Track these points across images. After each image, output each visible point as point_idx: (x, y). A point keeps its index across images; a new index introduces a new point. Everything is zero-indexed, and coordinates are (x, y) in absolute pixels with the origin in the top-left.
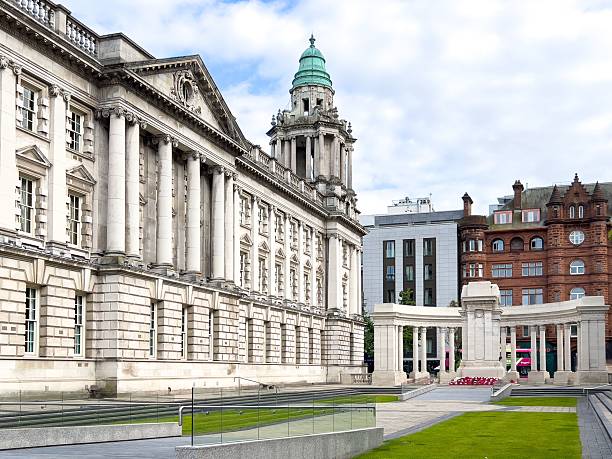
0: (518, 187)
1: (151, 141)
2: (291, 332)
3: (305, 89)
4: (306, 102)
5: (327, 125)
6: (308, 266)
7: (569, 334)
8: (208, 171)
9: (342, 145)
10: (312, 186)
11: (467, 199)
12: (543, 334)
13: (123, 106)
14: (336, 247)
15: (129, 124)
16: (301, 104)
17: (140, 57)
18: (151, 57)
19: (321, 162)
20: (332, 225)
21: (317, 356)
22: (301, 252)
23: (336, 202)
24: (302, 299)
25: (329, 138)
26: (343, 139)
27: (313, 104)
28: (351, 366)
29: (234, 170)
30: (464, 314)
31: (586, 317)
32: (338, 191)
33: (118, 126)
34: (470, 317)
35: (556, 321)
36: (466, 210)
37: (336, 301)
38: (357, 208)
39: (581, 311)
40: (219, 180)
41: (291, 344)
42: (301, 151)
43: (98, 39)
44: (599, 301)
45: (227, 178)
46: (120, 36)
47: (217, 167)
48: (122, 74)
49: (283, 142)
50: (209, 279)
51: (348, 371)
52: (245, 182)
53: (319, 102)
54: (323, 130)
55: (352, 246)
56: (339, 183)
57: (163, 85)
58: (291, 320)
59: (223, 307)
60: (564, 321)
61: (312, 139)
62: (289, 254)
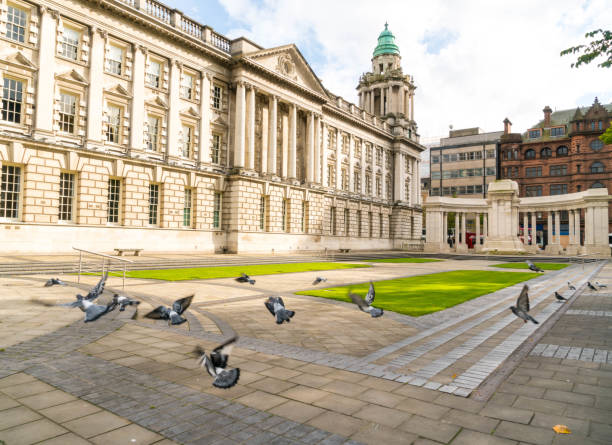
0: (547, 111)
1: (263, 100)
2: (365, 215)
3: (381, 57)
4: (381, 66)
5: (395, 79)
6: (379, 173)
7: (577, 216)
8: (303, 116)
9: (406, 92)
10: (383, 119)
11: (507, 122)
12: (557, 217)
13: (244, 80)
14: (401, 160)
15: (248, 90)
16: (378, 67)
17: (256, 49)
18: (261, 48)
19: (392, 103)
20: (397, 145)
21: (386, 233)
22: (374, 163)
23: (401, 130)
24: (374, 194)
25: (396, 88)
26: (407, 88)
27: (386, 66)
28: (412, 239)
29: (321, 113)
30: (490, 203)
31: (591, 204)
32: (403, 122)
33: (241, 92)
34: (494, 205)
35: (569, 208)
36: (506, 130)
37: (401, 195)
38: (418, 133)
39: (587, 200)
40: (311, 120)
41: (365, 224)
42: (377, 98)
43: (231, 43)
44: (603, 192)
45: (316, 118)
46: (242, 39)
47: (309, 112)
48: (241, 61)
49: (366, 93)
50: (303, 183)
51: (409, 242)
52: (328, 119)
53: (390, 65)
54: (391, 83)
55: (414, 159)
56: (403, 117)
57: (270, 65)
58: (365, 209)
59: (312, 199)
60: (575, 208)
61: (385, 89)
62: (364, 165)
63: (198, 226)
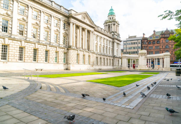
0: (154, 31)
1: (77, 27)
2: (106, 59)
3: (110, 16)
4: (110, 18)
5: (114, 22)
6: (110, 48)
7: (162, 60)
8: (89, 32)
9: (117, 26)
10: (111, 33)
11: (144, 34)
12: (157, 60)
13: (72, 21)
14: (115, 44)
15: (73, 24)
16: (109, 19)
17: (76, 13)
18: (77, 13)
19: (113, 28)
20: (114, 40)
21: (111, 64)
22: (108, 45)
23: (115, 36)
24: (108, 54)
25: (114, 24)
26: (117, 24)
27: (111, 18)
28: (118, 66)
29: (93, 31)
30: (139, 56)
31: (165, 57)
32: (116, 34)
33: (71, 25)
34: (140, 57)
35: (160, 58)
36: (144, 36)
37: (115, 54)
38: (120, 37)
39: (165, 56)
40: (91, 33)
41: (106, 62)
42: (109, 27)
43: (68, 11)
44: (169, 53)
45: (92, 32)
46: (72, 10)
47: (90, 31)
48: (71, 16)
49: (106, 25)
50: (89, 50)
52: (96, 33)
53: (113, 18)
54: (113, 23)
55: (119, 44)
56: (116, 33)
57: (79, 17)
58: (106, 58)
59: (91, 55)
60: (161, 57)
61: (111, 25)
62: (106, 46)
63: (59, 62)
